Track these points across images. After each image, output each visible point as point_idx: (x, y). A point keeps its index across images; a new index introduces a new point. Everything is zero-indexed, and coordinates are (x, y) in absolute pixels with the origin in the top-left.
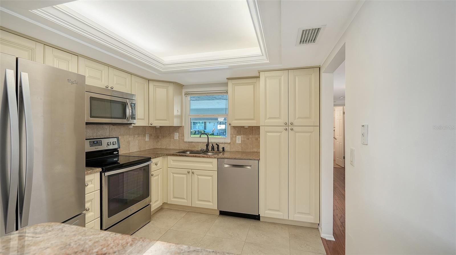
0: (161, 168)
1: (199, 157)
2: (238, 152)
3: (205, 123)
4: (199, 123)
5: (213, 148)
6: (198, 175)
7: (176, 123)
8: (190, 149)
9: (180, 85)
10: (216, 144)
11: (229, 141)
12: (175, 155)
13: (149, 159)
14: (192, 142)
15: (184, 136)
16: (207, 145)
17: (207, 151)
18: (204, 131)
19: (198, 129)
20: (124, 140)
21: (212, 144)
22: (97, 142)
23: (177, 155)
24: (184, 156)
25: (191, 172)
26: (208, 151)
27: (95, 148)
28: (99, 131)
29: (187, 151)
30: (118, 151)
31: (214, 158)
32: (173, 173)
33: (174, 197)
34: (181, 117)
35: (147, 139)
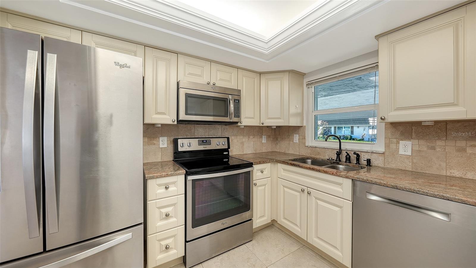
0: (270, 176)
1: (319, 171)
2: (404, 172)
3: (352, 127)
4: (344, 128)
5: (348, 159)
6: (316, 198)
7: (293, 122)
8: (313, 156)
9: (298, 74)
10: (355, 153)
11: (382, 149)
12: (286, 162)
13: (250, 165)
14: (316, 147)
15: (305, 138)
16: (339, 154)
17: (338, 161)
18: (350, 136)
19: (343, 134)
20: (238, 141)
21: (347, 153)
22: (206, 141)
23: (287, 164)
24: (297, 166)
25: (306, 191)
26: (340, 163)
27: (204, 147)
28: (211, 131)
29: (308, 158)
30: (228, 152)
31: (345, 178)
32: (284, 186)
33: (285, 218)
34: (301, 115)
35: (264, 140)
